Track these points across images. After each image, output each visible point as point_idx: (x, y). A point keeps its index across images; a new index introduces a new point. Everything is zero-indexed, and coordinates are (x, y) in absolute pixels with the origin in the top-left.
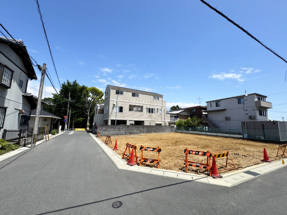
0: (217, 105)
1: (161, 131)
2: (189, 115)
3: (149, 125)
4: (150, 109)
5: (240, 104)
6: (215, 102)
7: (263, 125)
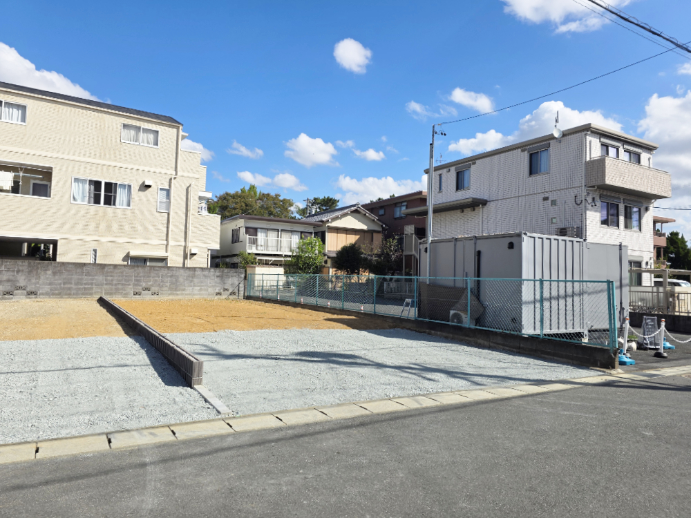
0: (459, 186)
1: (154, 289)
2: (379, 229)
3: (92, 261)
4: (97, 184)
5: (535, 178)
6: (453, 169)
7: (479, 253)
